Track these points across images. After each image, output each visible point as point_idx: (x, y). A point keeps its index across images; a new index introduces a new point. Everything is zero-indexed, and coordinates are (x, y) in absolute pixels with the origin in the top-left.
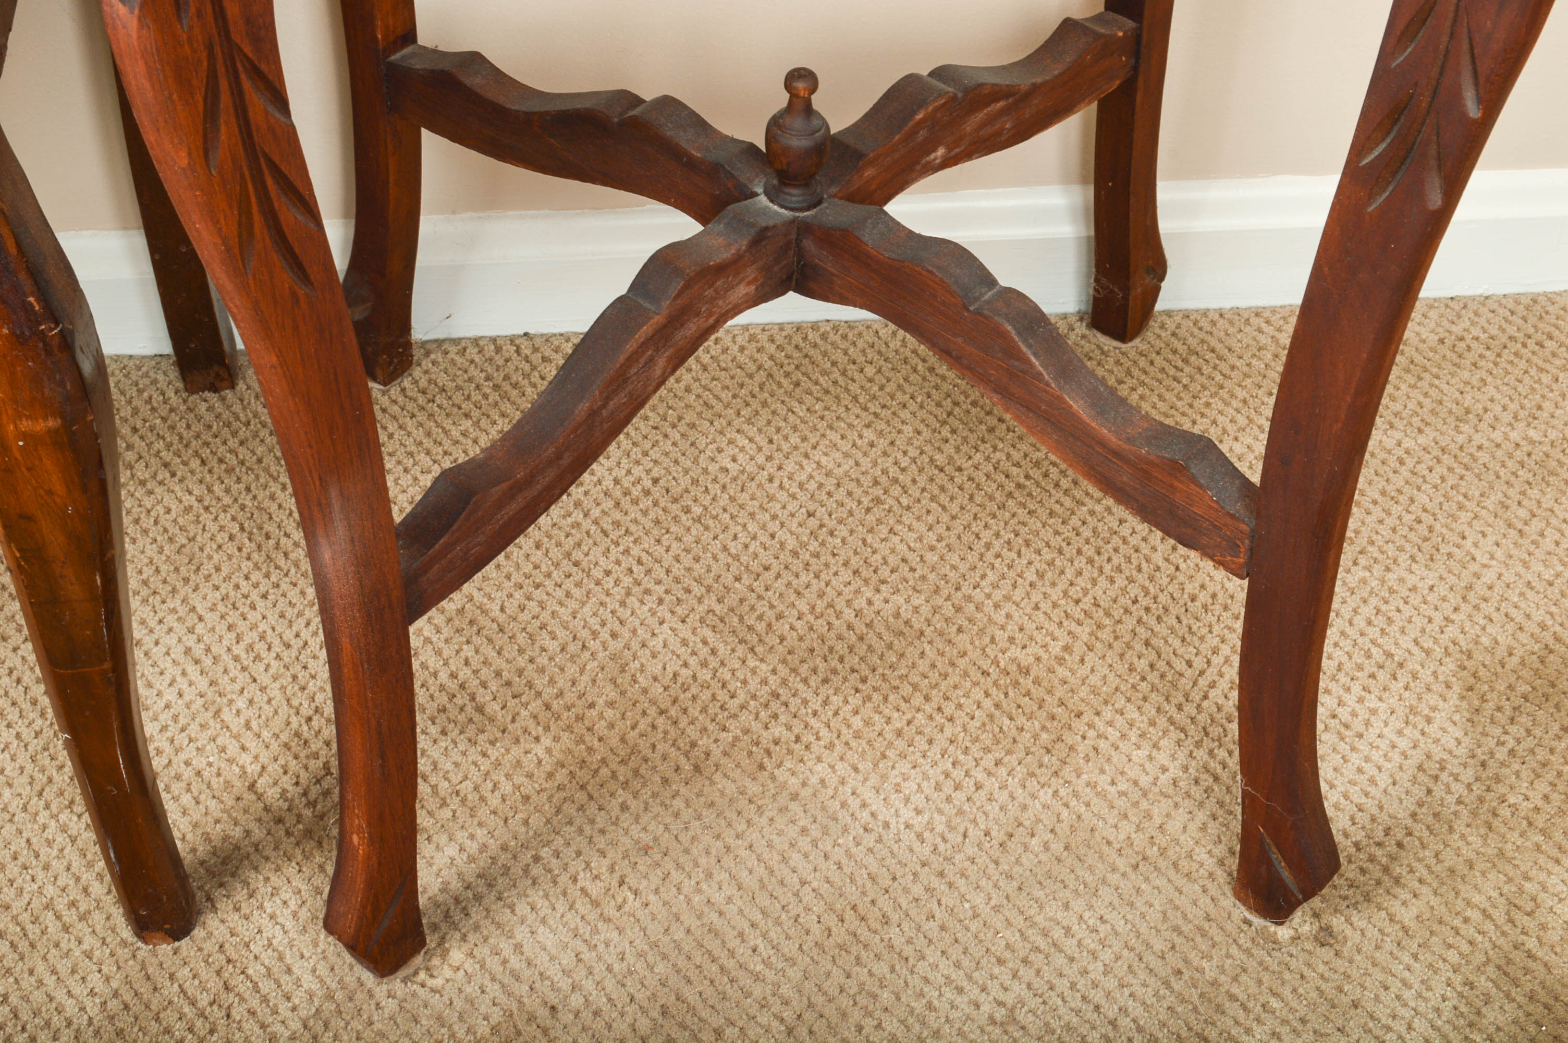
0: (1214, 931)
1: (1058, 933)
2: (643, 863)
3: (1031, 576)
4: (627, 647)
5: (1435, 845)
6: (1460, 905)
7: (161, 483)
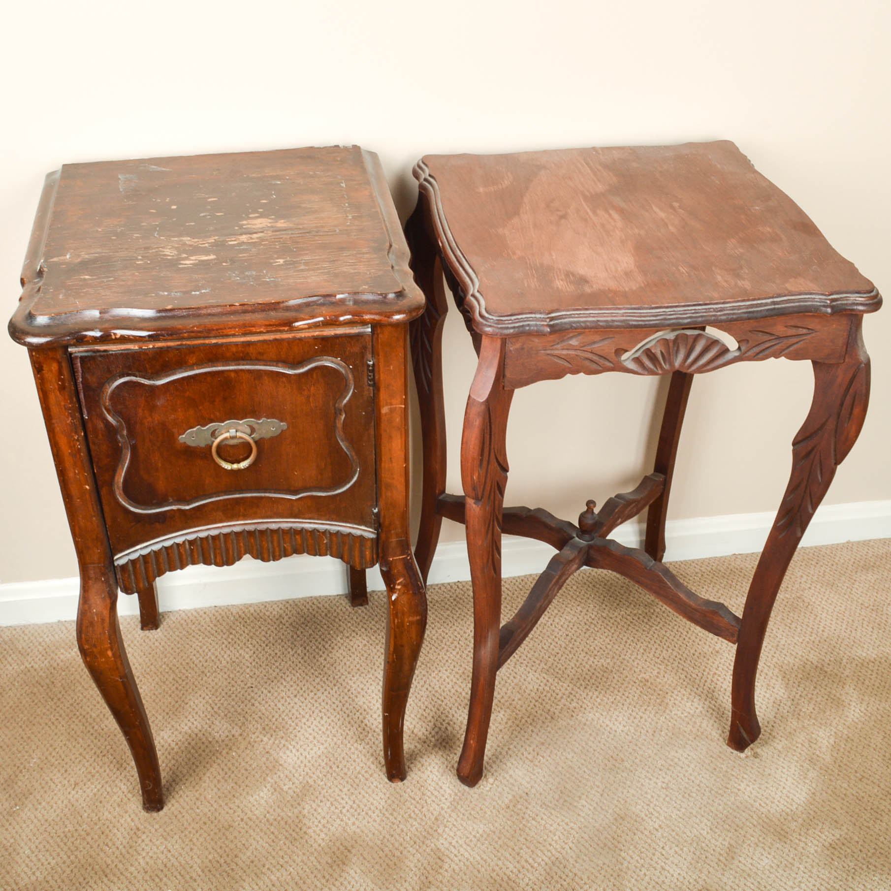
0: (723, 756)
1: (676, 760)
2: (543, 748)
3: (642, 651)
4: (520, 681)
5: (783, 725)
6: (794, 743)
7: (354, 637)
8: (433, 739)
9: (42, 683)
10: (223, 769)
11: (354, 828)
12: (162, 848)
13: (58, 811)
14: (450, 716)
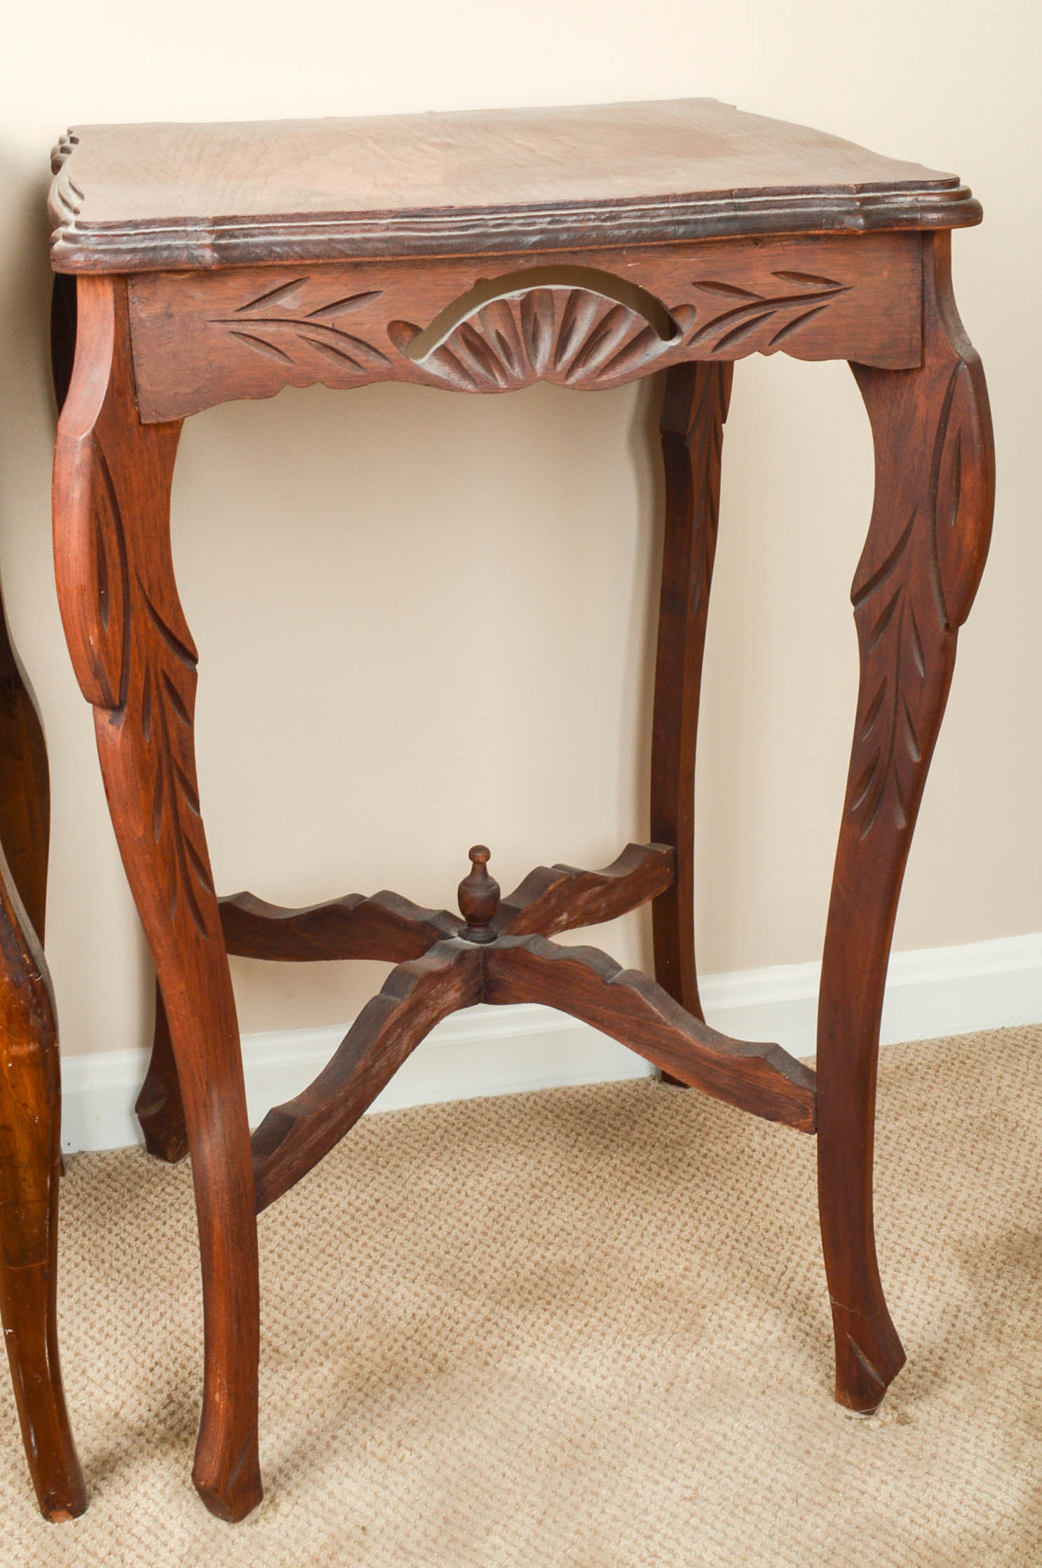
0: (826, 1425)
1: (719, 1439)
2: (413, 1431)
3: (652, 1229)
4: (376, 1301)
5: (964, 1356)
6: (990, 1388)
8: (161, 1427)
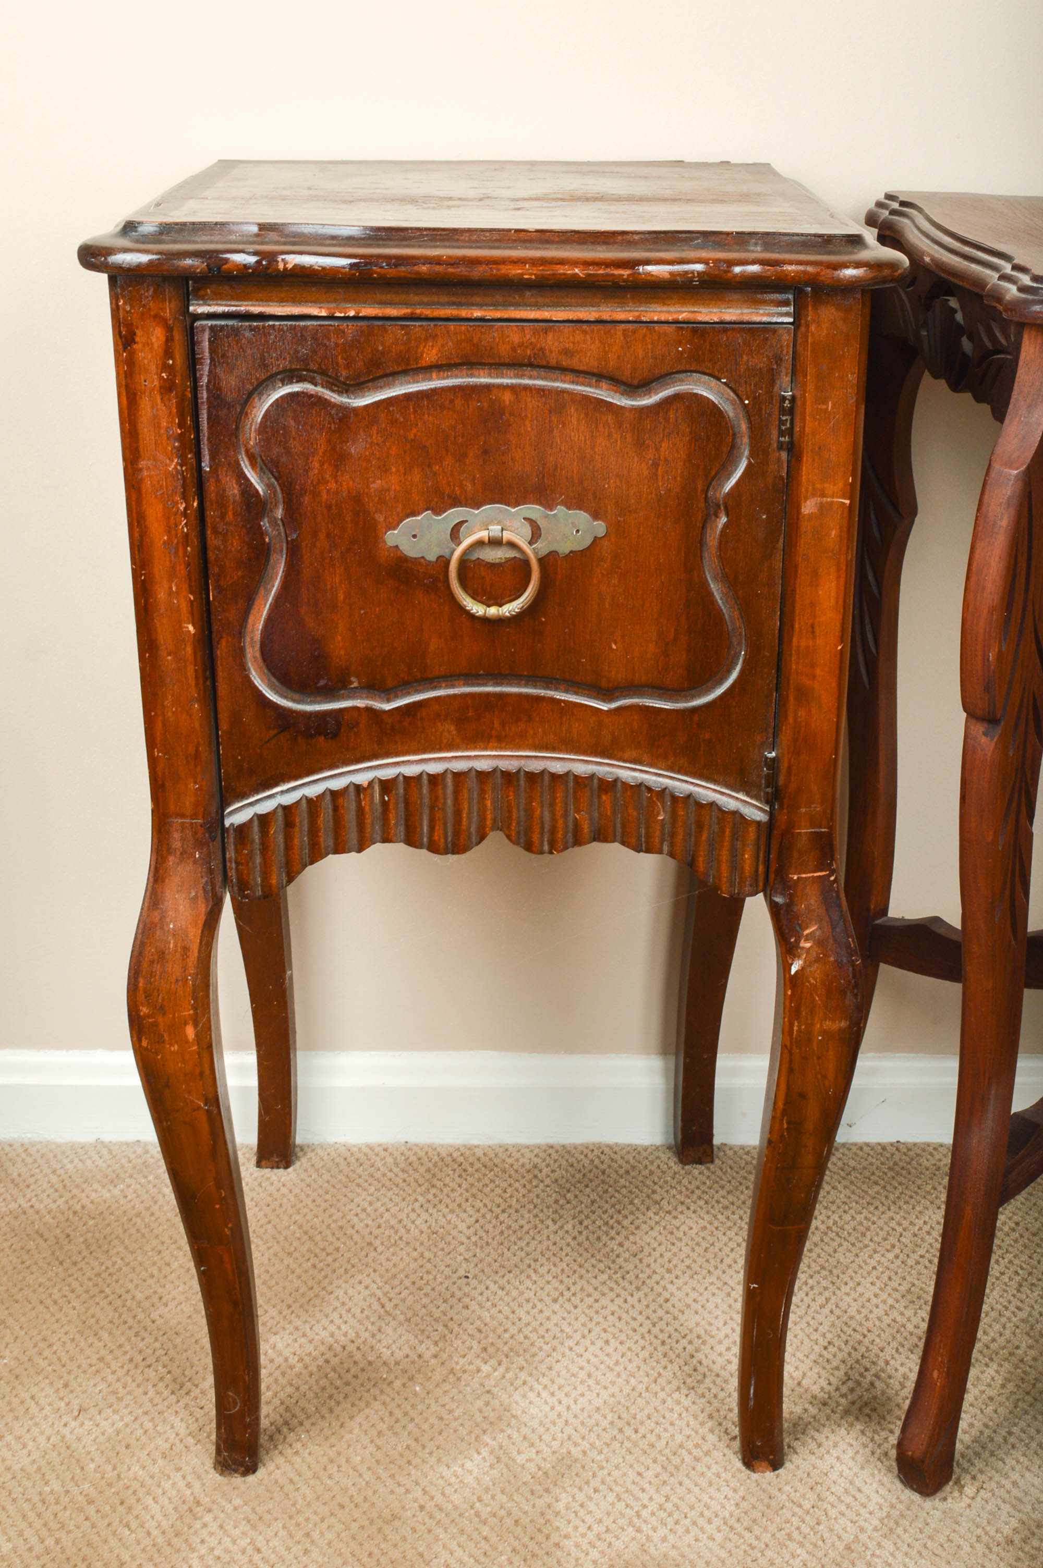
9: (46, 1235)
10: (391, 1414)
11: (664, 1547)
12: (244, 1542)
13: (36, 1455)
14: (881, 1363)
